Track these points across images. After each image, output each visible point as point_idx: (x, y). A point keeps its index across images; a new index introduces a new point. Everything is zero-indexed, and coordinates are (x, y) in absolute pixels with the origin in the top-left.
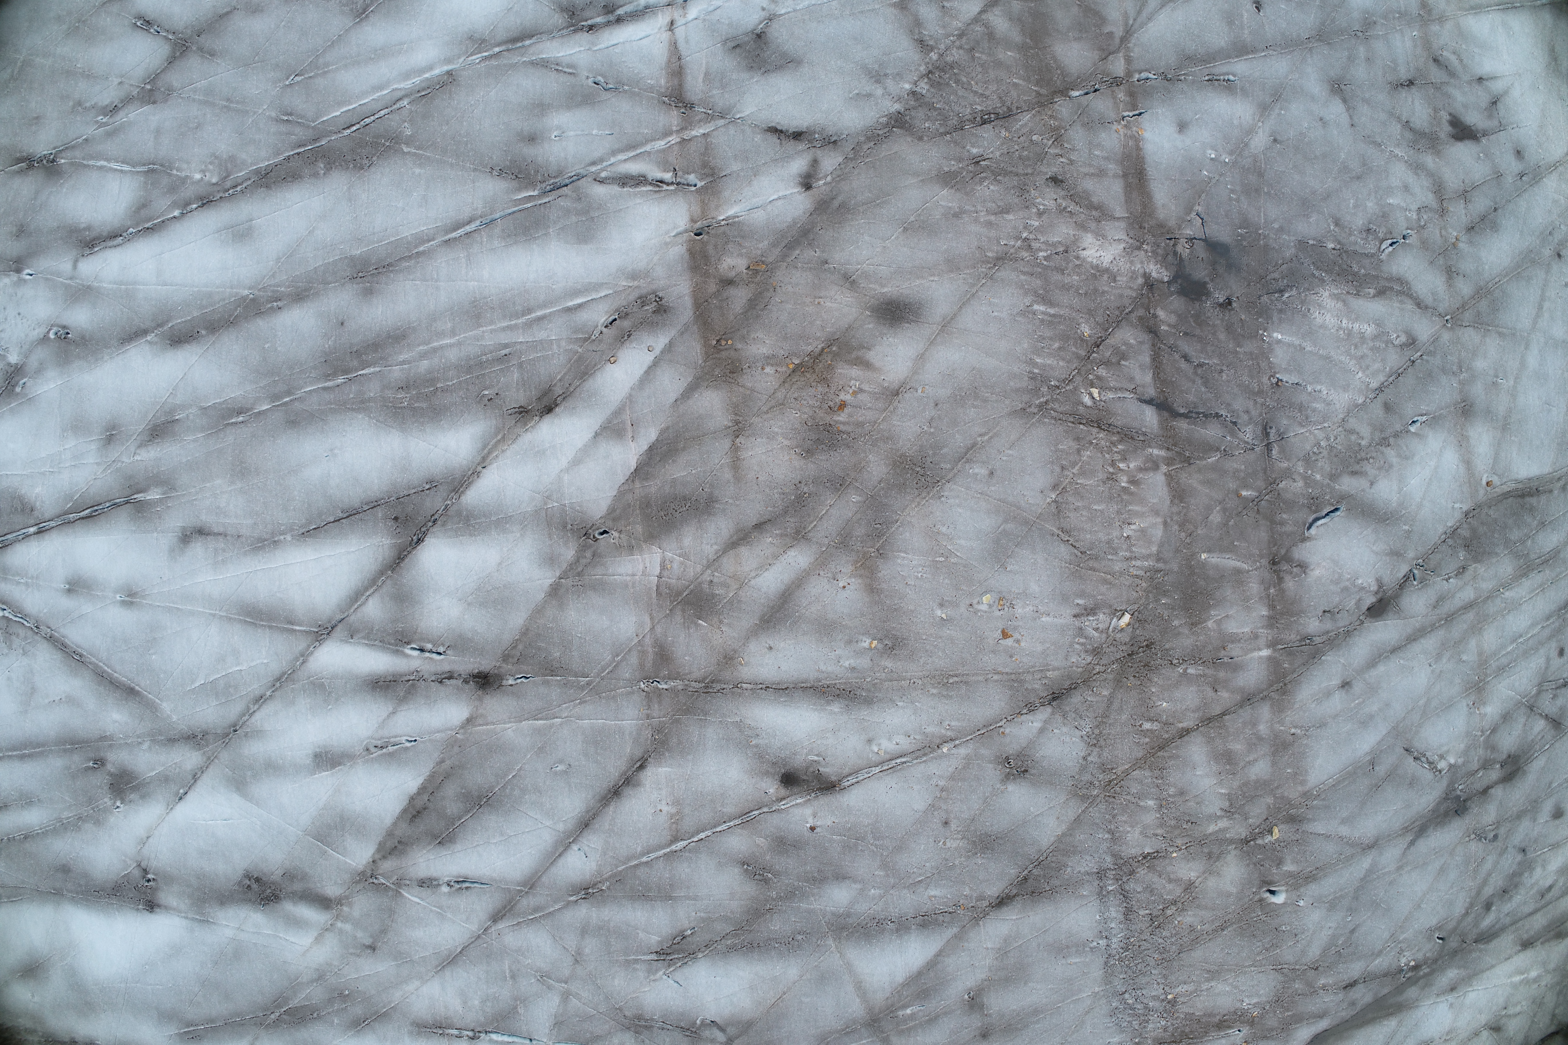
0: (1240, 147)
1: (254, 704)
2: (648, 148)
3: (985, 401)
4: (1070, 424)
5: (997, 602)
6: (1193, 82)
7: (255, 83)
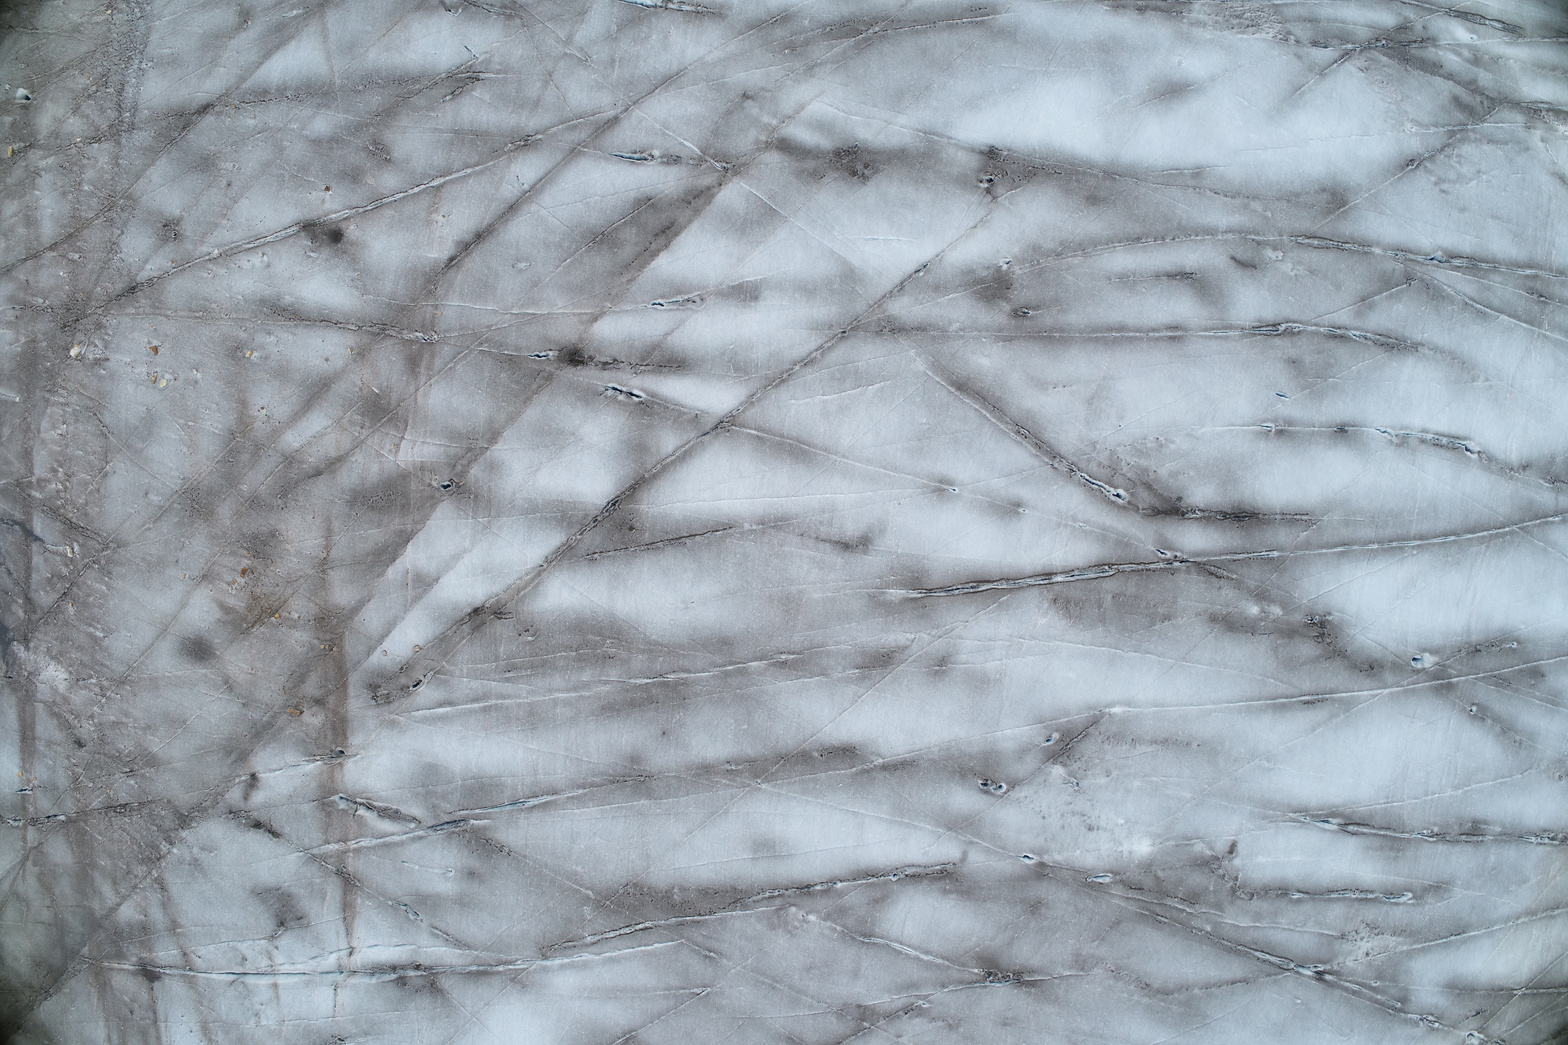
1: (815, 358)
2: (375, 842)
3: (143, 559)
4: (90, 528)
5: (158, 379)
7: (743, 998)
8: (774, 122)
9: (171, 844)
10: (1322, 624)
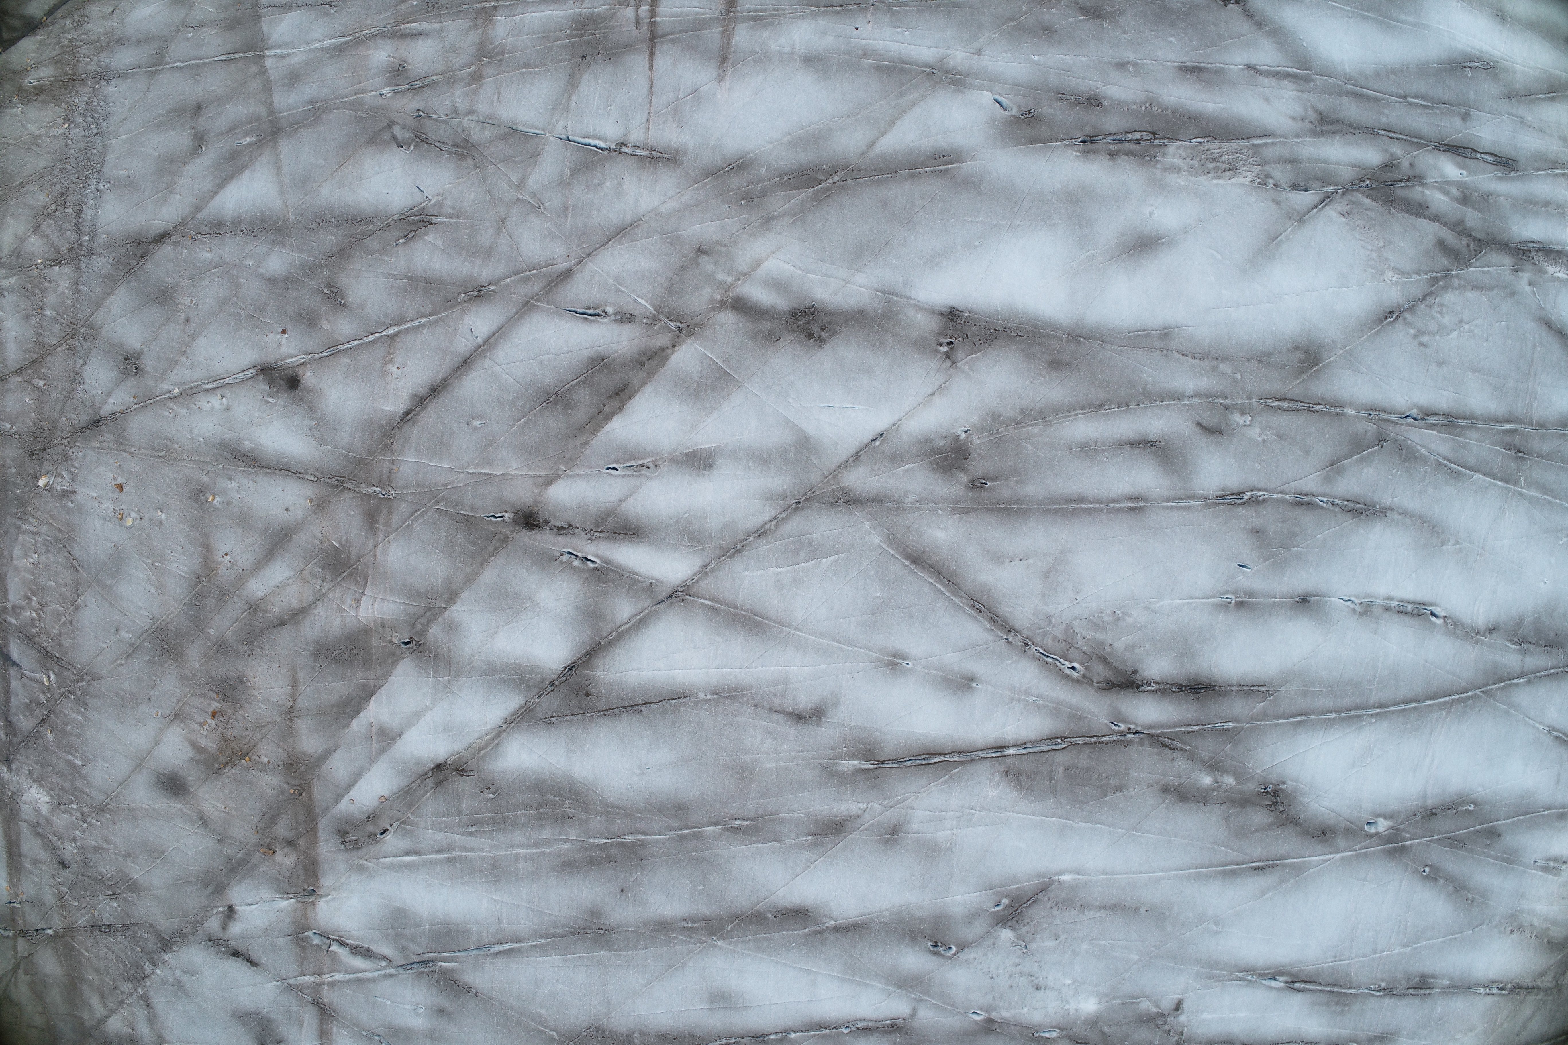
1: (769, 529)
2: (348, 977)
3: (117, 694)
4: (64, 659)
5: (124, 517)
8: (730, 280)
9: (155, 965)
10: (1276, 793)
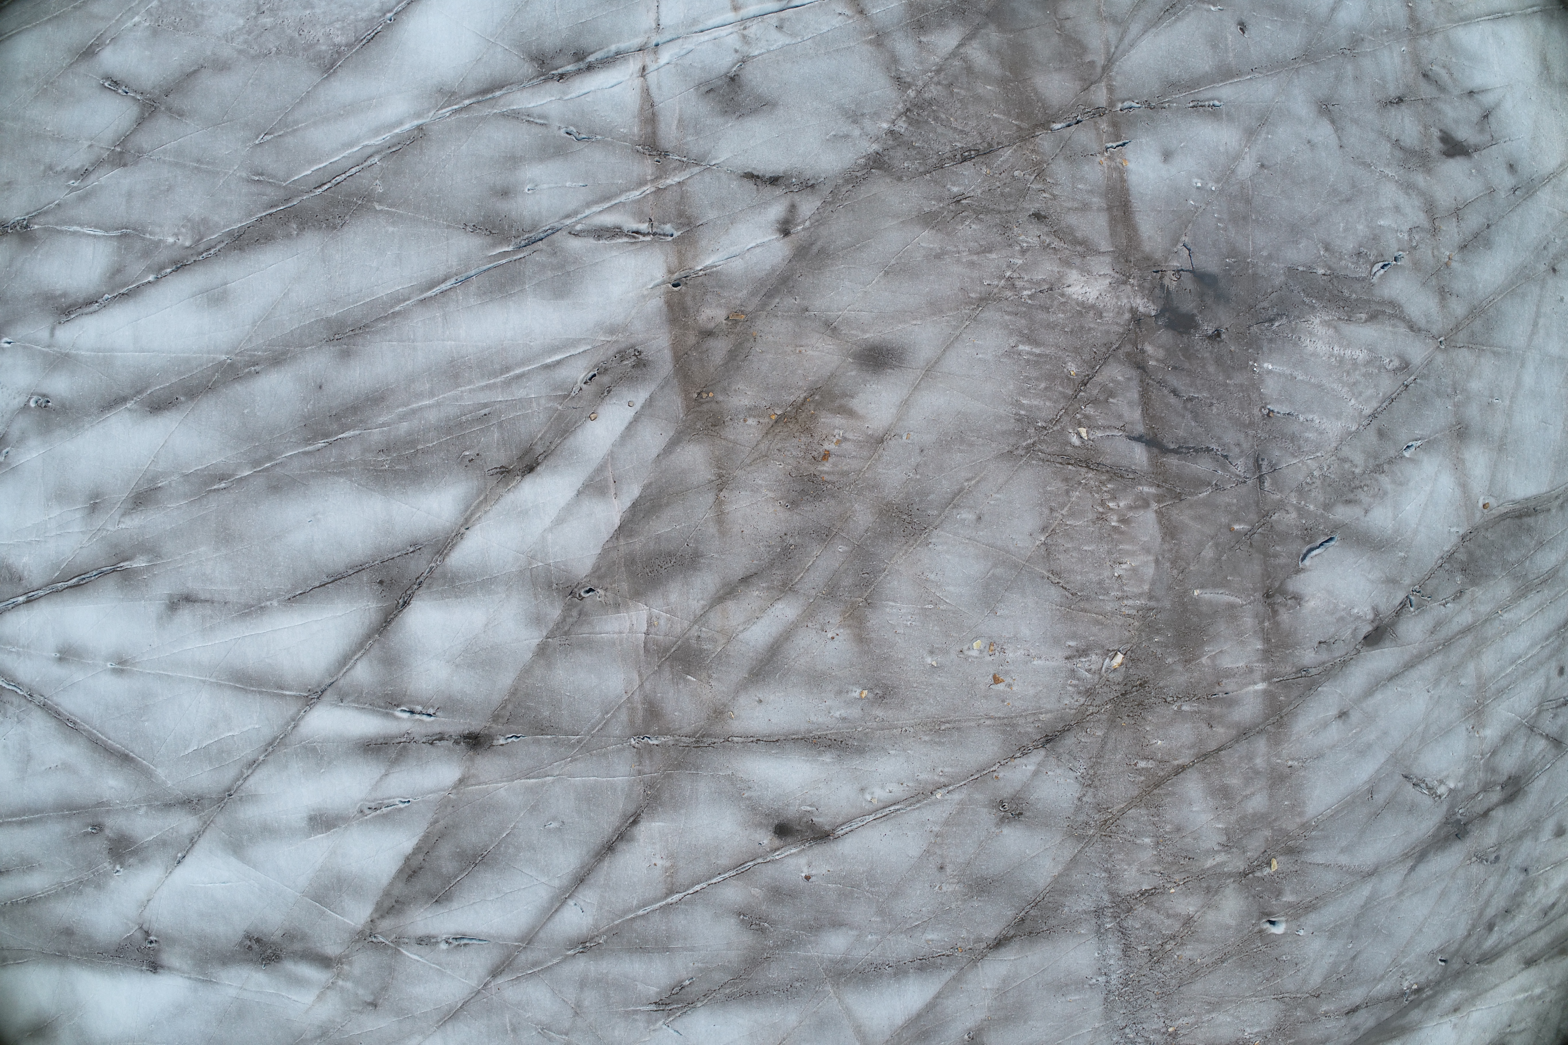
0: (1226, 175)
1: (248, 769)
2: (623, 198)
3: (971, 445)
4: (1058, 465)
5: (987, 649)
6: (1178, 109)
7: (224, 143)
8: (340, 983)
9: (891, 132)
